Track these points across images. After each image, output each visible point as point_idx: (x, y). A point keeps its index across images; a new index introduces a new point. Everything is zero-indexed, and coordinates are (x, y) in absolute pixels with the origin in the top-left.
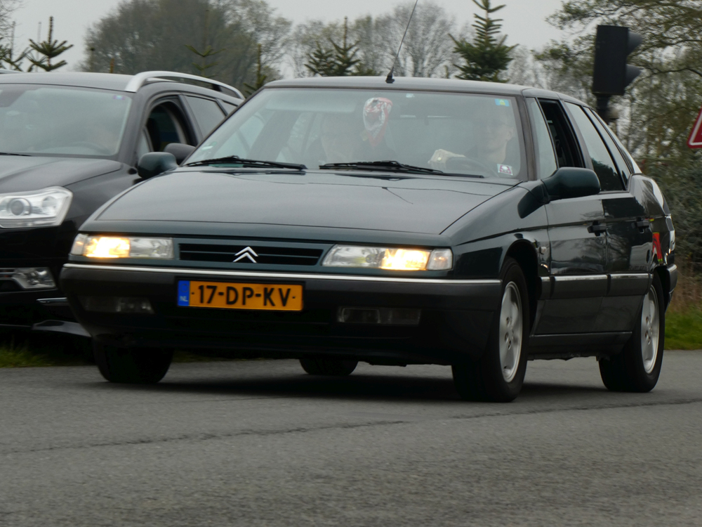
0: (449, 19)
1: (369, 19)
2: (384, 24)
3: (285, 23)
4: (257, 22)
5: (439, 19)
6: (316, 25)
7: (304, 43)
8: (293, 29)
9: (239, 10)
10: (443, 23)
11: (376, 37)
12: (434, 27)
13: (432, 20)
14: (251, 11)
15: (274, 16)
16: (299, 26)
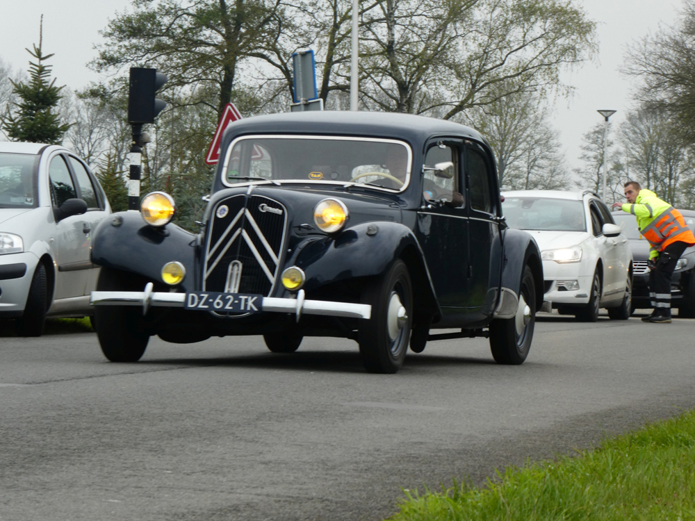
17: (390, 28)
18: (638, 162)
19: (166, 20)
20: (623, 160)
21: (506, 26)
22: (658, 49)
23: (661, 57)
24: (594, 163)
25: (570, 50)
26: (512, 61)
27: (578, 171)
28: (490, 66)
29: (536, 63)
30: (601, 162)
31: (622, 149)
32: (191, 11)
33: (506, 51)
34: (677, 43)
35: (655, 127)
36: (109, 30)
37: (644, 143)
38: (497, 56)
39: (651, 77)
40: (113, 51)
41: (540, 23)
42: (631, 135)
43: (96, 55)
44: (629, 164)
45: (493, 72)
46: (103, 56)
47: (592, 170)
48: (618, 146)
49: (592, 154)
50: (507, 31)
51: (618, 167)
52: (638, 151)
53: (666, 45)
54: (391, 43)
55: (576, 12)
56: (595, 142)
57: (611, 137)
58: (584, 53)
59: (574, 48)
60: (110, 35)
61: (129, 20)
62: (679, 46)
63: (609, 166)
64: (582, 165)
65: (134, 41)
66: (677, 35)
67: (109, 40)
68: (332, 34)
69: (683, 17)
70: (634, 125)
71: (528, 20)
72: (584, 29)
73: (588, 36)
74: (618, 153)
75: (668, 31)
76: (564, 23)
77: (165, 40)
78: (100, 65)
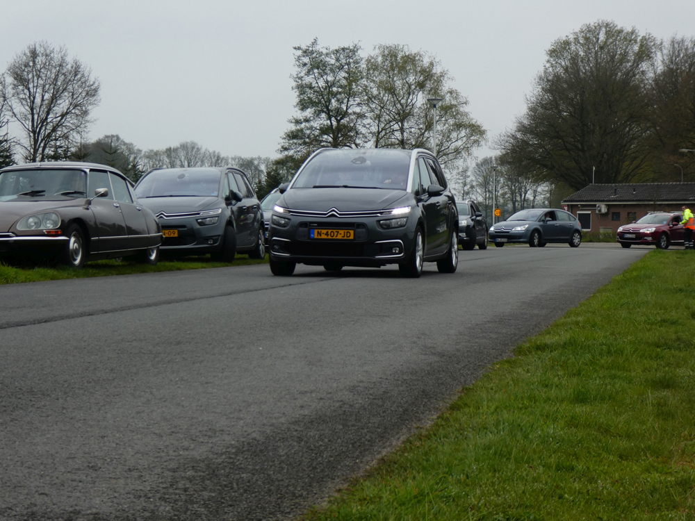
0: (200, 147)
1: (170, 148)
2: (176, 150)
3: (140, 151)
4: (130, 151)
5: (196, 147)
6: (152, 151)
7: (147, 158)
8: (143, 153)
9: (123, 147)
10: (198, 148)
11: (173, 154)
12: (195, 150)
13: (193, 148)
14: (127, 147)
15: (136, 148)
16: (145, 152)
17: (402, 134)
18: (481, 184)
19: (308, 132)
20: (474, 184)
21: (450, 132)
22: (506, 138)
23: (507, 142)
24: (461, 185)
25: (476, 142)
26: (453, 146)
27: (454, 189)
28: (443, 149)
29: (462, 147)
30: (465, 185)
31: (474, 179)
32: (318, 128)
33: (450, 143)
34: (513, 136)
35: (488, 169)
36: (284, 136)
37: (483, 176)
38: (446, 144)
39: (503, 151)
40: (286, 145)
41: (464, 131)
42: (478, 173)
43: (280, 147)
44: (477, 185)
45: (445, 151)
46: (282, 147)
47: (460, 188)
48: (472, 178)
49: (460, 181)
50: (450, 134)
51: (472, 187)
52: (481, 180)
53: (508, 136)
54: (403, 140)
55: (479, 126)
56: (462, 176)
57: (469, 173)
58: (483, 143)
59: (478, 141)
60: (285, 138)
61: (292, 132)
62: (514, 137)
63: (469, 186)
64: (457, 186)
65: (295, 141)
66: (513, 132)
67: (284, 141)
68: (378, 136)
69: (516, 124)
70: (479, 168)
71: (459, 130)
72: (482, 133)
73: (484, 136)
74: (472, 181)
75: (510, 131)
76: (474, 130)
77: (307, 140)
78: (281, 151)
